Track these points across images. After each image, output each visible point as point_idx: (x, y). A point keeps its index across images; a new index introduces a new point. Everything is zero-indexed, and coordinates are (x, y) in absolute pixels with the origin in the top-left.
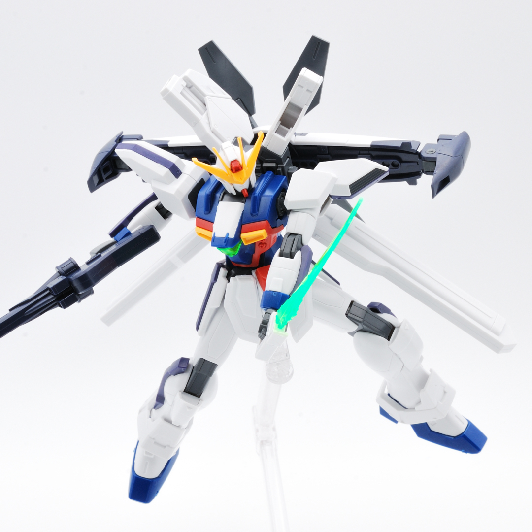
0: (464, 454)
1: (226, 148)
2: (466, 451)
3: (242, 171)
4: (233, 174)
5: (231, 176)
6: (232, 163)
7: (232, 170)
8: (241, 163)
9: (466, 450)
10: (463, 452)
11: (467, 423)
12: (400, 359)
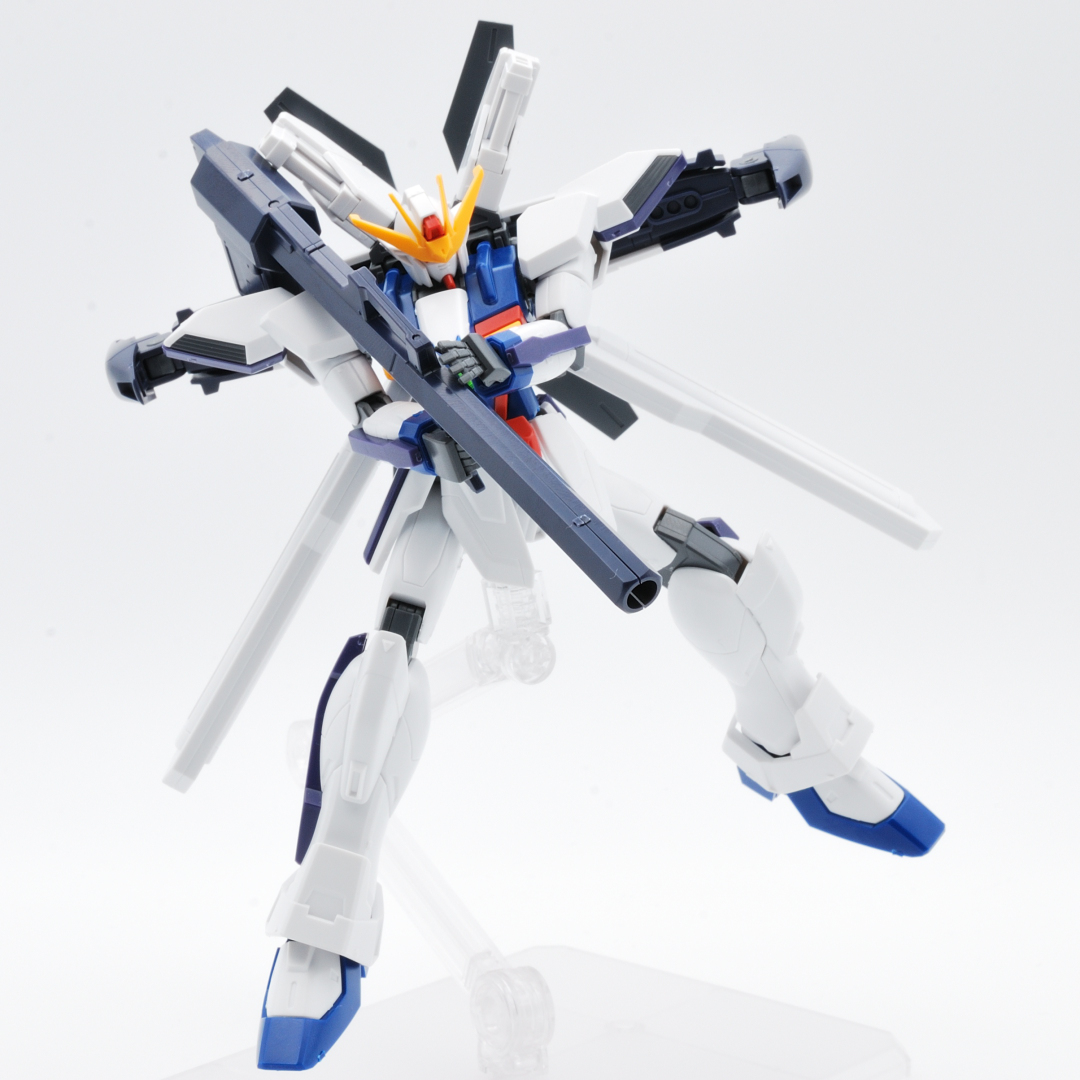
0: (897, 857)
1: (414, 196)
2: (900, 852)
3: (445, 237)
4: (428, 243)
5: (426, 246)
6: (427, 222)
7: (425, 236)
8: (443, 224)
9: (901, 850)
10: (894, 853)
11: (900, 796)
12: (759, 624)
